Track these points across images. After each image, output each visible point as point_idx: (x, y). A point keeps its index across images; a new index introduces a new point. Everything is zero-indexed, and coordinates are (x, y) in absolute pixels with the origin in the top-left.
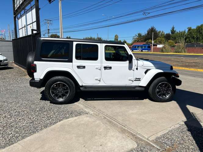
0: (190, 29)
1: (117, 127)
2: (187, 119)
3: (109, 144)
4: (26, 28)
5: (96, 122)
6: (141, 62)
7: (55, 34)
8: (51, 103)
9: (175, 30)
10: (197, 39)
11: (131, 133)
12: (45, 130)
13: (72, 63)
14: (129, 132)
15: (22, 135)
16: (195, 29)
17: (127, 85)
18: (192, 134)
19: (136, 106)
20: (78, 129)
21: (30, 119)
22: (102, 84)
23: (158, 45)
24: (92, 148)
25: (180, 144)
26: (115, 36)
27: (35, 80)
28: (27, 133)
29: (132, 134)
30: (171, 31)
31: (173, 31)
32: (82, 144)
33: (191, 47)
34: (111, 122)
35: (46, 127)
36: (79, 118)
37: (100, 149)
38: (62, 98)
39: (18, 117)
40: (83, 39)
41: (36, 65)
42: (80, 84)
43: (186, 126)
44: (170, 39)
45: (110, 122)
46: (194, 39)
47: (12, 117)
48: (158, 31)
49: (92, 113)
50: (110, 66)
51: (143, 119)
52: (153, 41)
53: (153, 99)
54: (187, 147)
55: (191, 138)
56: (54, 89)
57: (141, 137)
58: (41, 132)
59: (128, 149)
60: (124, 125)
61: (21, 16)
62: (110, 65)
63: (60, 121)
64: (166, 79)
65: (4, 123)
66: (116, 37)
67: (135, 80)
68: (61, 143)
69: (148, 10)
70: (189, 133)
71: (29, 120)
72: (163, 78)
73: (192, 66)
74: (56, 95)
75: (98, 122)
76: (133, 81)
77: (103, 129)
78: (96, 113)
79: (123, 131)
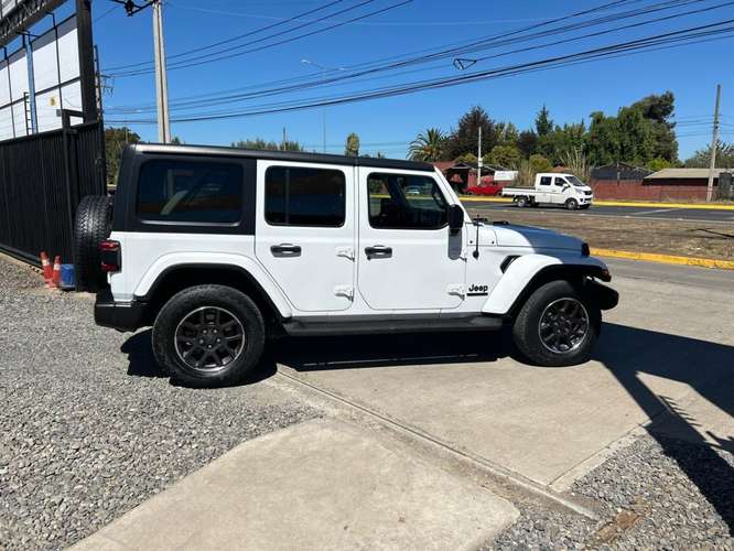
0: (598, 119)
1: (436, 455)
2: (651, 418)
3: (428, 515)
4: (28, 105)
5: (362, 442)
6: (488, 232)
7: (121, 127)
8: (173, 383)
9: (549, 119)
10: (622, 152)
11: (489, 474)
12: (185, 483)
13: (252, 237)
14: (482, 472)
15: (106, 505)
16: (615, 120)
17: (443, 311)
18: (680, 464)
19: (477, 384)
20: (306, 471)
21: (117, 444)
22: (358, 309)
23: (497, 173)
24: (374, 532)
25: (653, 497)
26: (349, 139)
27: (116, 300)
28: (120, 495)
29: (491, 476)
30: (538, 123)
31: (543, 125)
32: (336, 522)
33: (607, 178)
34: (411, 438)
35: (185, 469)
36: (295, 431)
37: (401, 534)
38: (219, 365)
39: (65, 441)
40: (230, 145)
41: (119, 246)
42: (285, 313)
43: (653, 441)
44: (535, 153)
45: (409, 441)
46: (612, 152)
47: (45, 442)
48: (496, 124)
49: (336, 412)
50: (387, 246)
51: (512, 426)
52: (480, 159)
53: (530, 356)
54: (677, 506)
55: (683, 477)
56: (188, 333)
57: (525, 485)
58: (172, 489)
59: (496, 526)
60: (456, 448)
61: (6, 58)
62: (386, 244)
63: (230, 447)
64: (570, 289)
65: (21, 465)
66: (352, 141)
67: (469, 295)
68: (259, 523)
69: (470, 51)
70: (670, 463)
71: (113, 448)
72: (560, 286)
73: (619, 243)
74: (197, 355)
75: (366, 442)
76: (462, 297)
77: (393, 466)
78: (348, 412)
79: (461, 469)
